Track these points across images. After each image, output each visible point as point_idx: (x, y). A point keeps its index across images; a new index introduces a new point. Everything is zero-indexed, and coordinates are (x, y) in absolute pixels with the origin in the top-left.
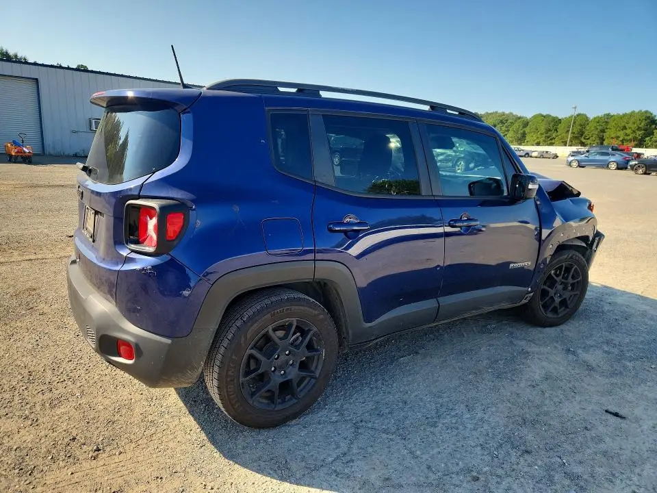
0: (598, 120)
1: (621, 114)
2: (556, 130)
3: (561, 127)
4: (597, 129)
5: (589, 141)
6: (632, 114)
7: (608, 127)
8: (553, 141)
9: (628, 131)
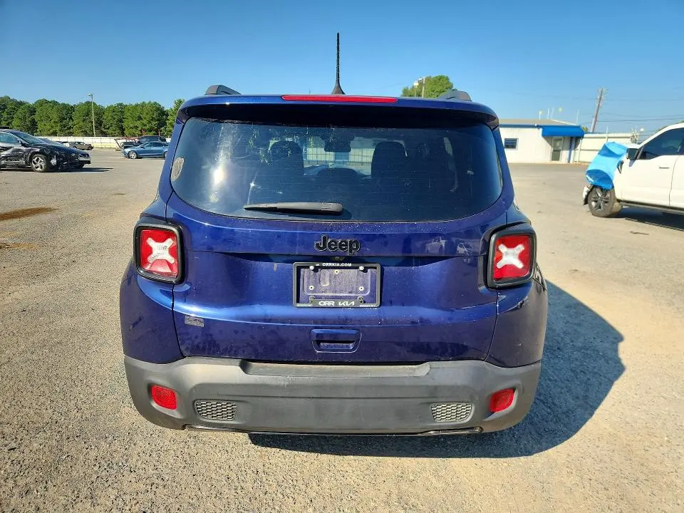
0: (113, 110)
1: (134, 104)
2: (71, 118)
3: (75, 115)
4: (114, 119)
5: (110, 131)
6: (143, 105)
7: (124, 117)
8: (71, 130)
9: (145, 121)
